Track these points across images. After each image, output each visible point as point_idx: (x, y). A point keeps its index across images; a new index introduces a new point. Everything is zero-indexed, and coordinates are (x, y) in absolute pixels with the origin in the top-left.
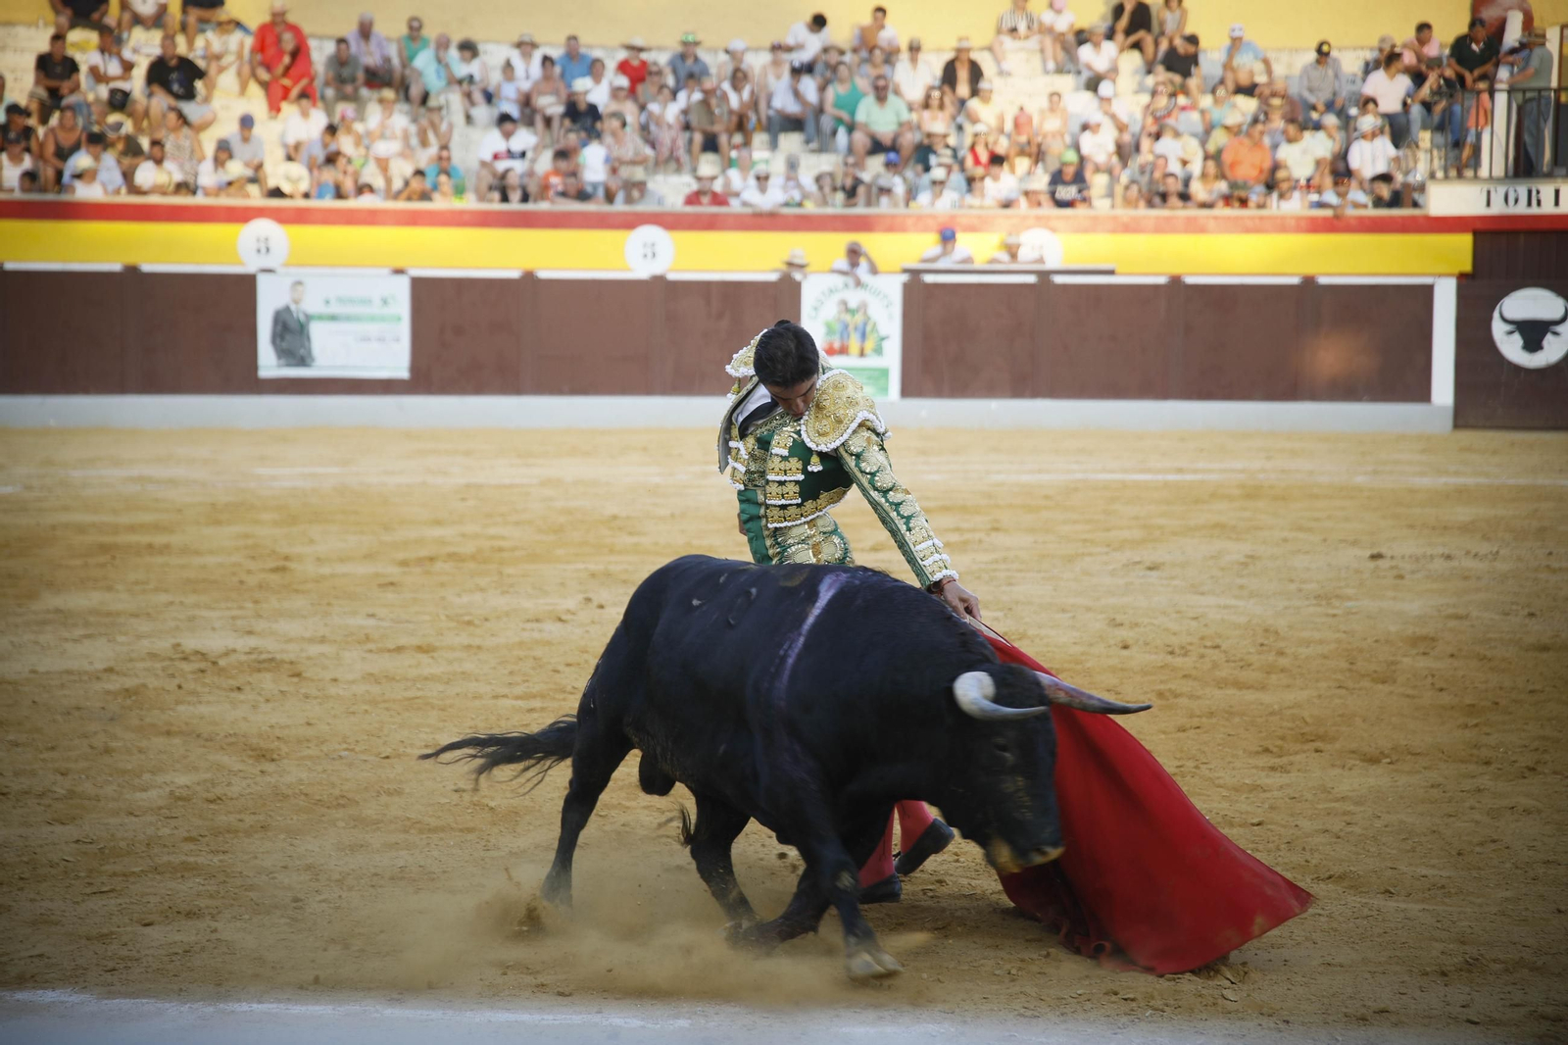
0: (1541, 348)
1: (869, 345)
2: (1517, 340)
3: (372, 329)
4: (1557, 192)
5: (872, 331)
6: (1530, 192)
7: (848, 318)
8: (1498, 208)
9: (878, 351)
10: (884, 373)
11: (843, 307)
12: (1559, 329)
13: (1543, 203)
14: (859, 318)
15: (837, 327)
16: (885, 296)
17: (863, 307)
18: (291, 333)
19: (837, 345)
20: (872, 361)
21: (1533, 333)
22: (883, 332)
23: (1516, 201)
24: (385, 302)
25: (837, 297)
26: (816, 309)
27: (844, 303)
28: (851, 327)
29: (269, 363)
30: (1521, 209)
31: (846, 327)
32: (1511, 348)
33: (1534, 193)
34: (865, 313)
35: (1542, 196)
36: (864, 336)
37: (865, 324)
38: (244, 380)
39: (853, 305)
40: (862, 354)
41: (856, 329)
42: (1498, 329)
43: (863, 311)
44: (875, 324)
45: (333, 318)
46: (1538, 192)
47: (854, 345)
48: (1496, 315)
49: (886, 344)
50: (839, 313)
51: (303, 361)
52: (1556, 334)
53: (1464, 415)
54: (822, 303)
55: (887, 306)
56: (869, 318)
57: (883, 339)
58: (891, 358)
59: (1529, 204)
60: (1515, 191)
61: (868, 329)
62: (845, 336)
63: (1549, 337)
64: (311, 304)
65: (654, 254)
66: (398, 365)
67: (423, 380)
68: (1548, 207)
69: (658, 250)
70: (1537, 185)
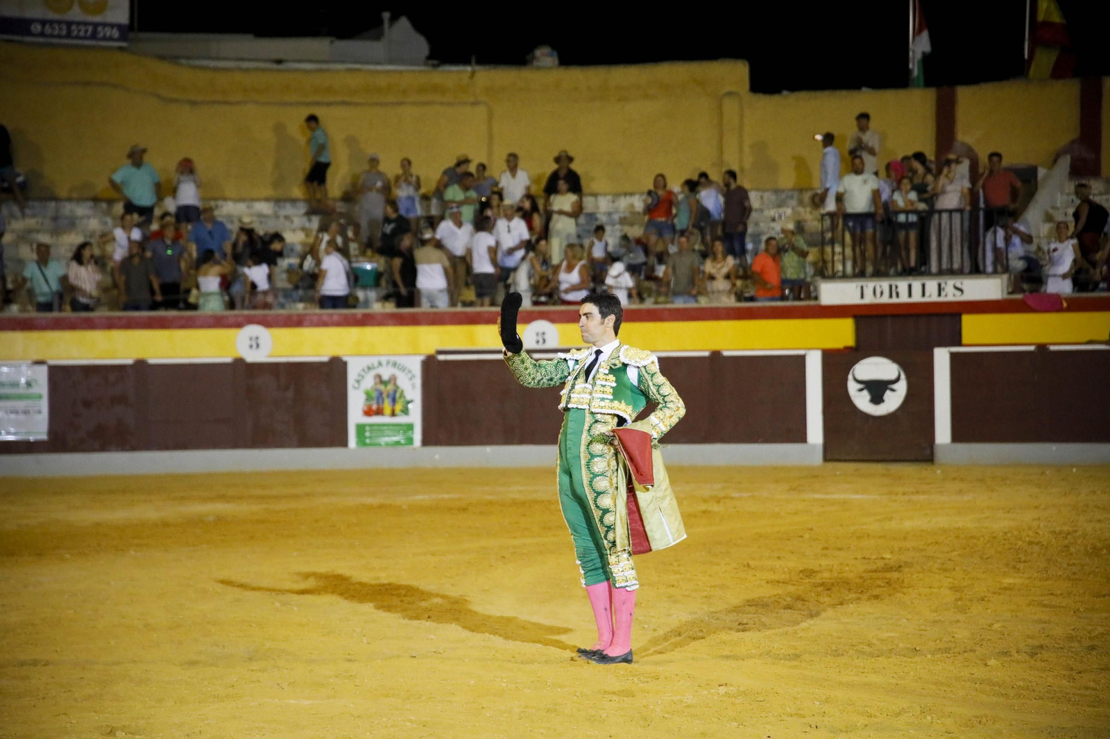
0: (883, 401)
1: (398, 407)
2: (866, 394)
3: (20, 405)
4: (910, 286)
5: (400, 397)
6: (891, 286)
7: (382, 387)
8: (869, 299)
9: (405, 411)
10: (410, 427)
11: (378, 380)
12: (895, 386)
13: (900, 295)
14: (390, 387)
15: (374, 394)
16: (410, 371)
17: (393, 379)
19: (374, 407)
20: (401, 419)
21: (877, 389)
22: (408, 397)
23: (882, 293)
24: (29, 384)
25: (373, 373)
26: (358, 381)
27: (379, 376)
28: (384, 395)
30: (885, 299)
31: (381, 394)
32: (862, 401)
33: (894, 288)
34: (395, 384)
35: (900, 290)
36: (394, 401)
37: (395, 392)
39: (385, 377)
40: (393, 414)
41: (388, 396)
42: (852, 387)
43: (392, 382)
44: (402, 391)
46: (897, 287)
47: (387, 407)
48: (850, 377)
49: (410, 406)
50: (376, 384)
52: (893, 390)
53: (831, 452)
54: (363, 377)
55: (411, 379)
56: (398, 387)
57: (409, 402)
58: (415, 416)
59: (891, 296)
60: (881, 286)
61: (398, 395)
62: (381, 401)
63: (888, 393)
65: (258, 346)
66: (39, 429)
67: (58, 441)
68: (904, 298)
69: (260, 342)
70: (894, 282)
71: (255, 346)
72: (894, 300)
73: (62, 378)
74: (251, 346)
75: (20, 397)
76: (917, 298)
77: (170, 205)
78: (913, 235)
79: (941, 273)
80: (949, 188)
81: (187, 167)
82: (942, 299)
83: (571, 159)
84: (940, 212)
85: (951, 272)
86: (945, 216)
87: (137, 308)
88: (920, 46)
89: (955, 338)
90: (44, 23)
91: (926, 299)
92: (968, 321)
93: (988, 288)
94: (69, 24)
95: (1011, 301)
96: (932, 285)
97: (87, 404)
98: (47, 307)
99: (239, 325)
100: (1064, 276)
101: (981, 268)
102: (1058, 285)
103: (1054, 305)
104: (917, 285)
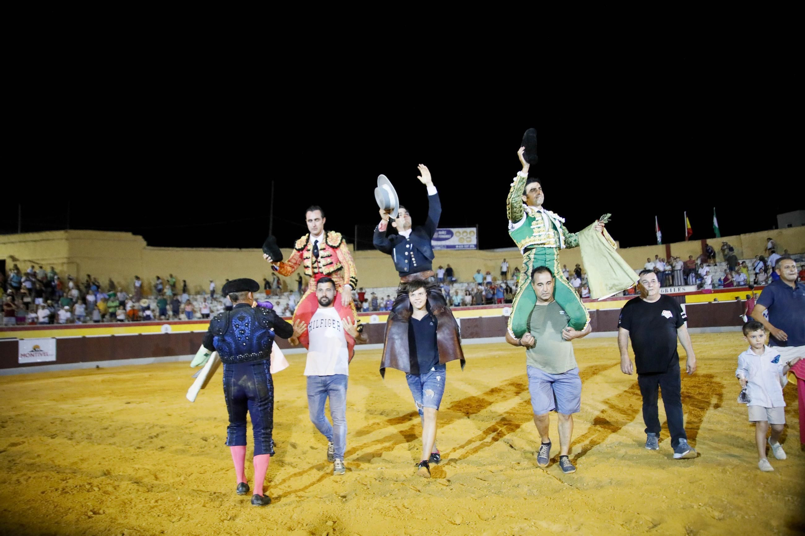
68: (669, 292)
70: (667, 288)
72: (667, 293)
76: (673, 292)
77: (485, 282)
78: (670, 277)
79: (679, 286)
80: (677, 264)
81: (488, 273)
82: (680, 292)
83: (579, 265)
84: (677, 270)
85: (681, 285)
86: (678, 271)
87: (479, 304)
88: (659, 234)
89: (684, 302)
90: (459, 245)
91: (675, 292)
92: (687, 297)
93: (692, 289)
94: (464, 245)
95: (698, 292)
96: (677, 288)
97: (469, 327)
98: (459, 305)
99: (503, 308)
100: (710, 285)
101: (689, 283)
102: (708, 287)
103: (709, 292)
104: (672, 288)
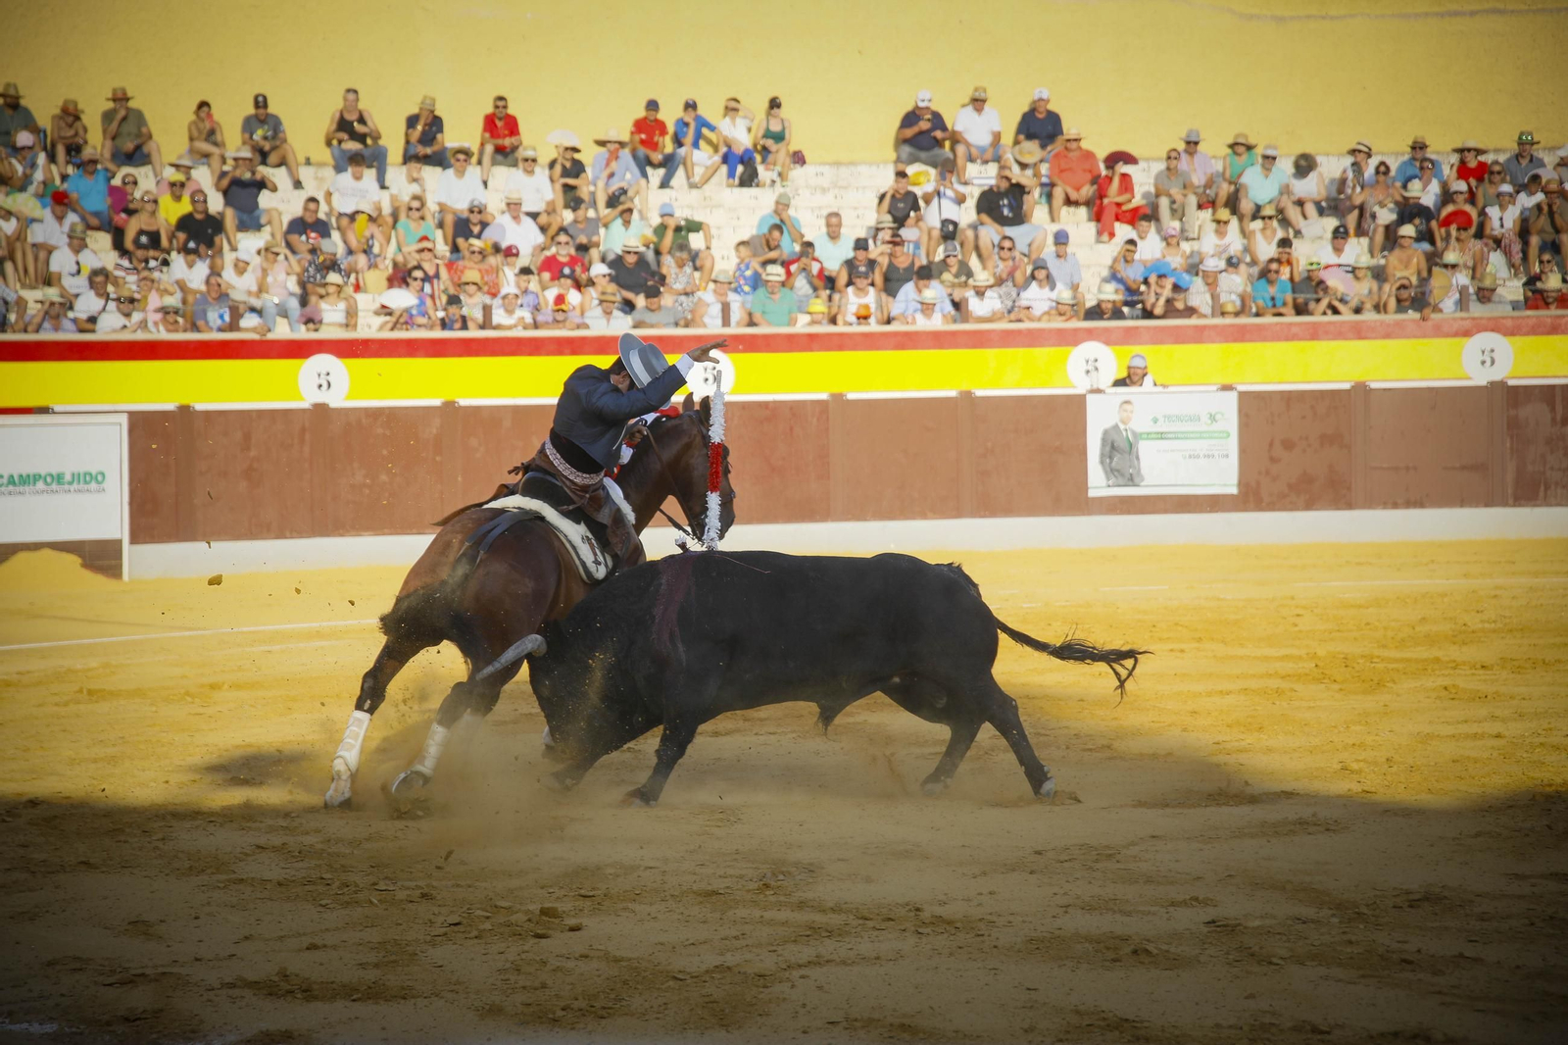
3: (1201, 446)
18: (1119, 451)
24: (1213, 418)
29: (1098, 483)
38: (1075, 501)
45: (1162, 436)
51: (1131, 481)
64: (1139, 423)
65: (1493, 362)
66: (1226, 481)
67: (1252, 496)
69: (1494, 355)
71: (1488, 363)
73: (1257, 409)
74: (1483, 363)
75: (1201, 435)
97: (1288, 445)
